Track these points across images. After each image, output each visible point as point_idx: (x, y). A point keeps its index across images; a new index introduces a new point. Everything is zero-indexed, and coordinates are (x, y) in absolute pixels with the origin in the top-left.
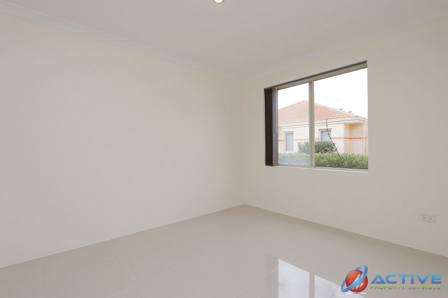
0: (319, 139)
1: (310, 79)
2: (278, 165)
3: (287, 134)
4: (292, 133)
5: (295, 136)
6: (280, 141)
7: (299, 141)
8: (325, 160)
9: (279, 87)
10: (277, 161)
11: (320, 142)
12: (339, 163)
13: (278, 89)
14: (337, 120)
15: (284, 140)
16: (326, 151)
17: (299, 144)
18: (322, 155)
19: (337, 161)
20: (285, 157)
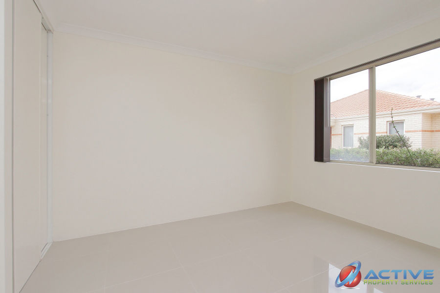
0: (387, 133)
1: (371, 65)
2: (329, 161)
3: (345, 127)
4: (352, 126)
5: (355, 130)
6: (333, 135)
7: (360, 136)
8: (390, 157)
9: (331, 77)
10: (329, 156)
11: (387, 136)
12: (410, 161)
13: (330, 79)
14: (412, 109)
15: (341, 134)
16: (396, 146)
17: (360, 139)
18: (386, 150)
19: (407, 158)
20: (338, 152)
